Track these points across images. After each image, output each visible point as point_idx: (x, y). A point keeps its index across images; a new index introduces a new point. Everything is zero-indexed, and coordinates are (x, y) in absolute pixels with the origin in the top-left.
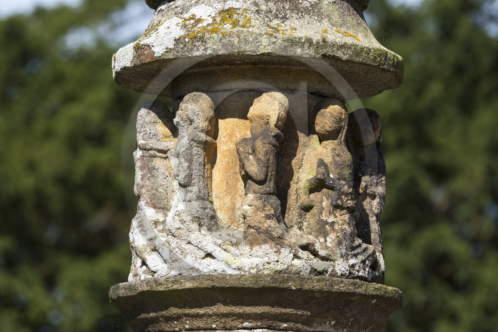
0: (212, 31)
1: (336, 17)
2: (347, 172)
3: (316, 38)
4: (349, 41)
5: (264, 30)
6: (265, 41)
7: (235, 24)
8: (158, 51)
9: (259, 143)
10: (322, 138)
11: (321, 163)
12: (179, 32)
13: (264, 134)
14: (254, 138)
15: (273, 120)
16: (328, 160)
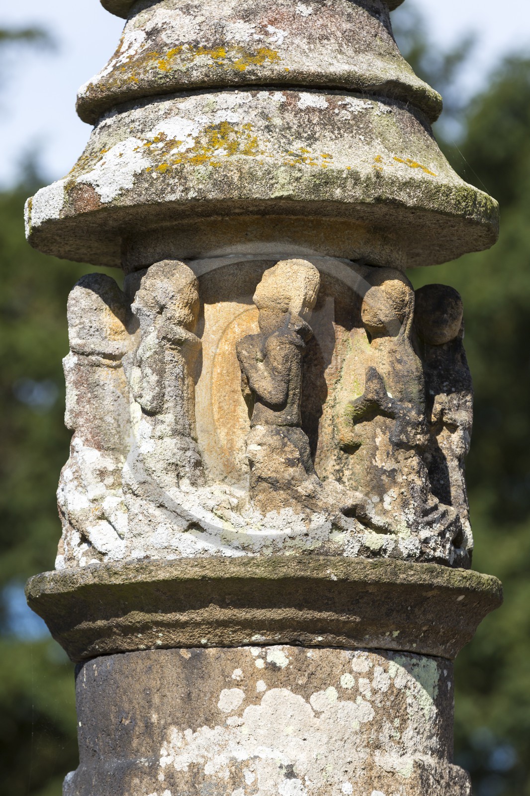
0: (197, 161)
1: (393, 135)
2: (415, 389)
3: (365, 171)
4: (418, 175)
5: (281, 158)
6: (282, 176)
7: (232, 149)
8: (107, 193)
9: (273, 343)
10: (373, 334)
11: (373, 375)
12: (142, 163)
13: (282, 328)
14: (265, 334)
15: (296, 306)
16: (383, 369)
